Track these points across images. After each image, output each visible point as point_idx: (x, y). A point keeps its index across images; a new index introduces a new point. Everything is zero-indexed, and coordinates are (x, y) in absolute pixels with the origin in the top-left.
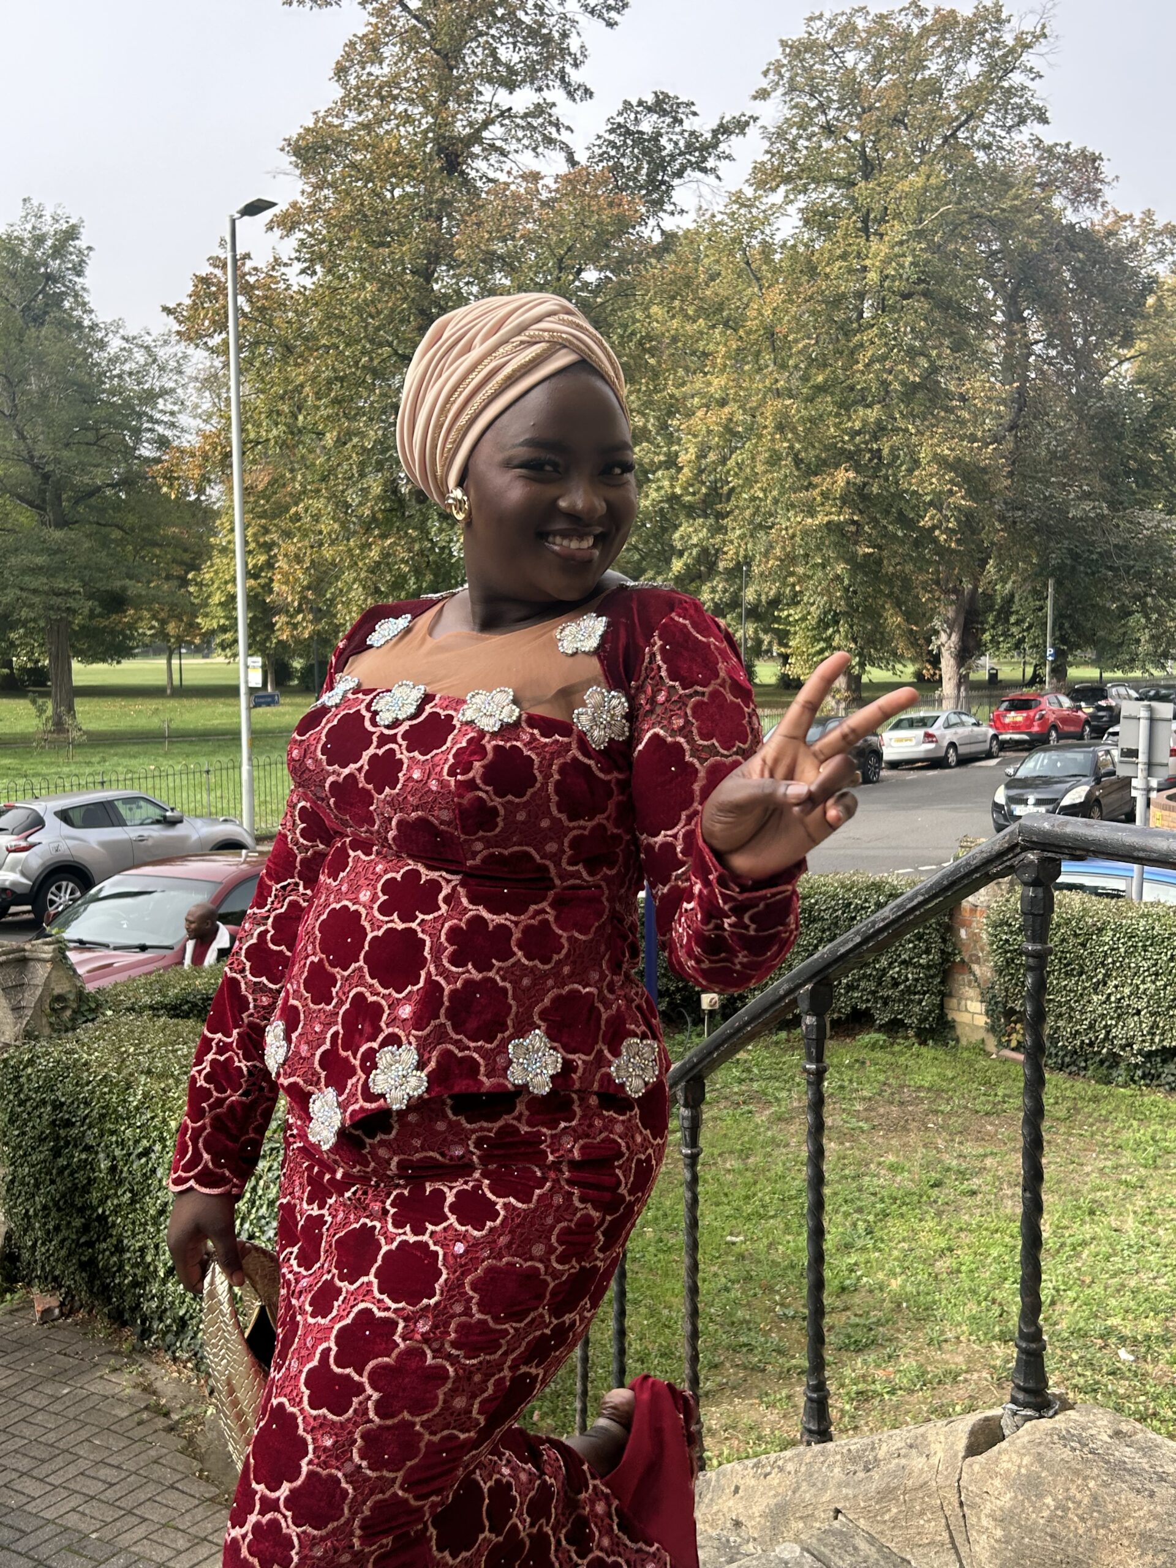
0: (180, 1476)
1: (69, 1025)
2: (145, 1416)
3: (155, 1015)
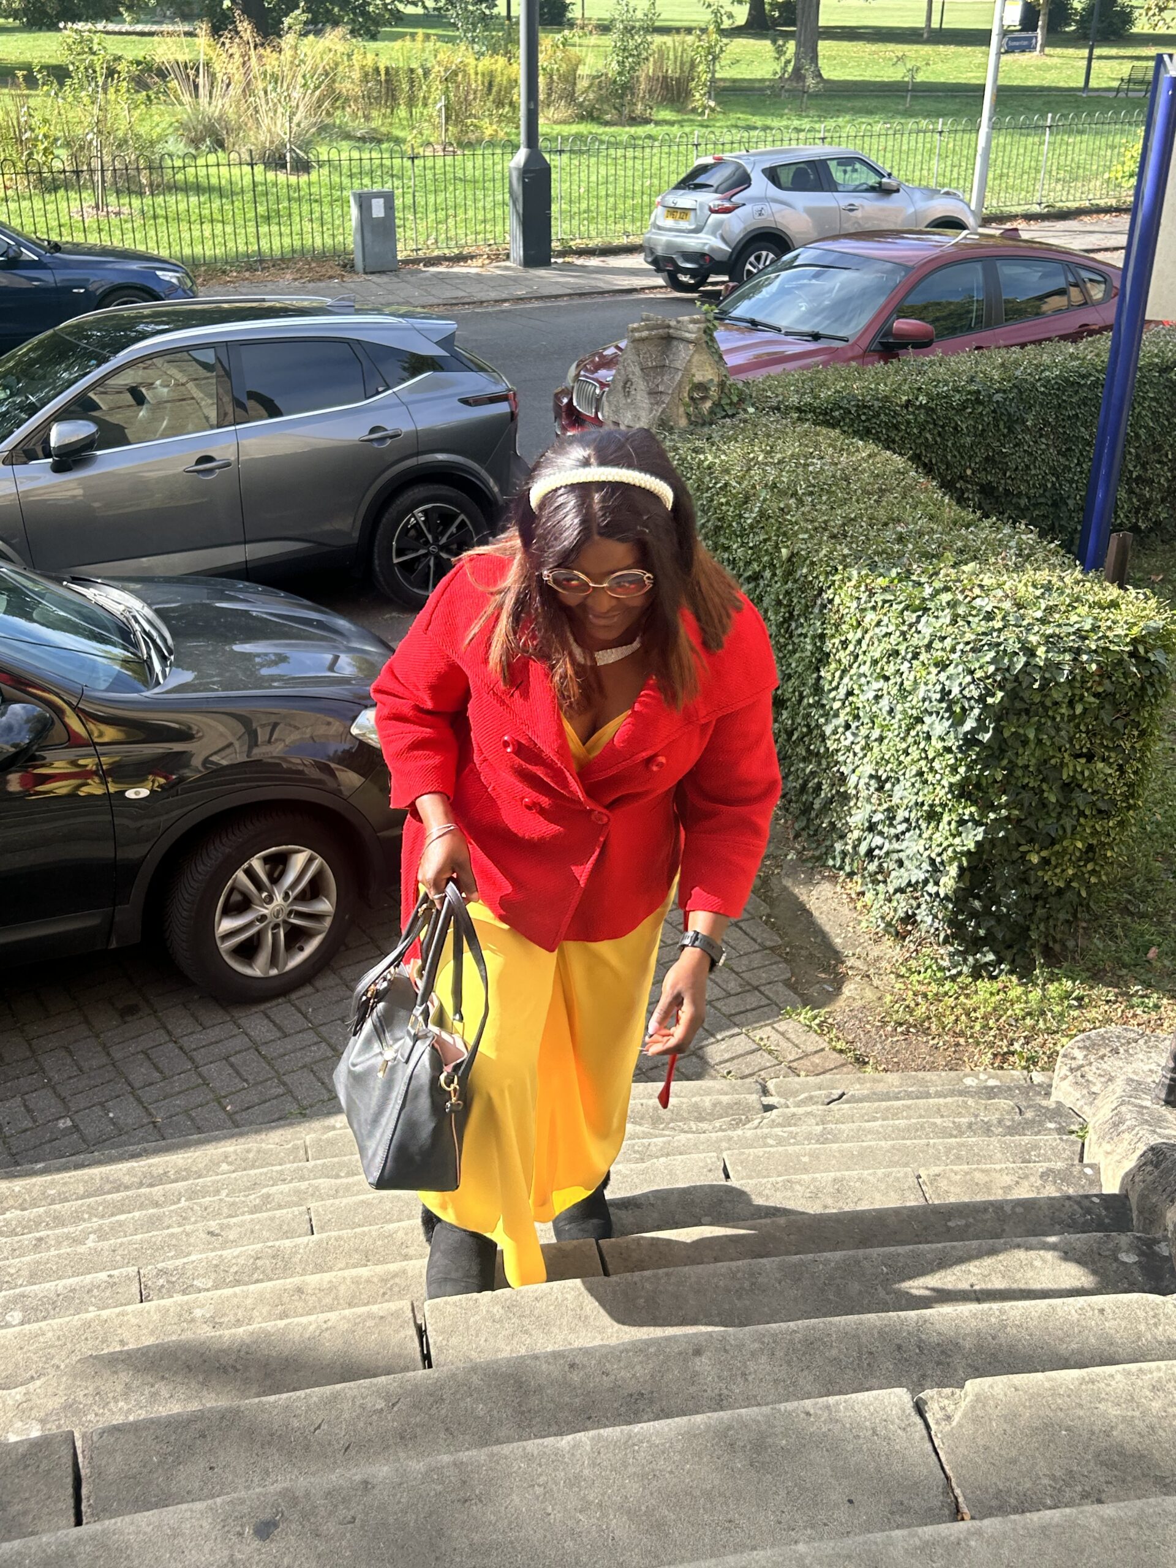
1: (708, 419)
3: (799, 419)
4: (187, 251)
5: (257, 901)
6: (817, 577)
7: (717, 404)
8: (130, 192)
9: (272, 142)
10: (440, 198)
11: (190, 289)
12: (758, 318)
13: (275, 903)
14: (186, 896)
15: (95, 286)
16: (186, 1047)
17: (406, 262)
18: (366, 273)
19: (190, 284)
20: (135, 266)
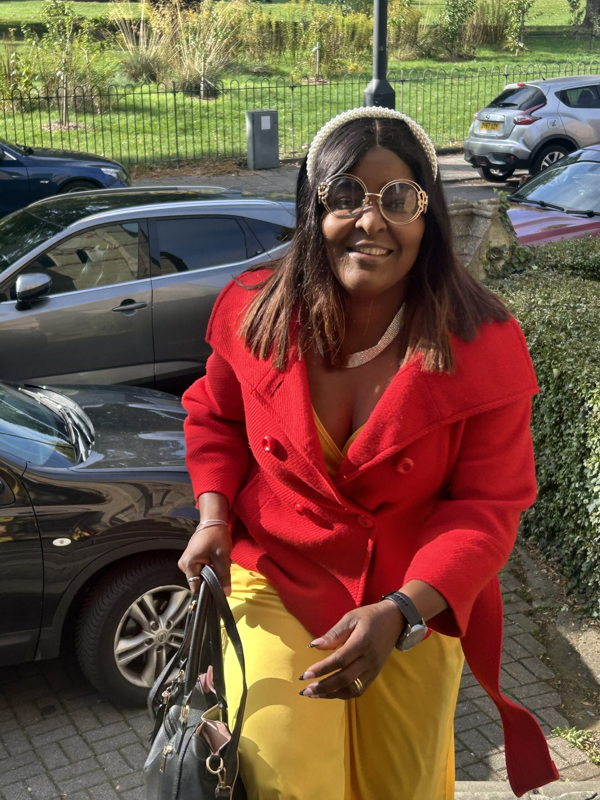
0: (526, 654)
1: (501, 274)
2: (513, 597)
3: (572, 274)
4: (125, 154)
5: (146, 627)
6: (580, 391)
7: (509, 263)
8: (85, 112)
9: (191, 76)
10: (312, 116)
11: (126, 181)
12: (546, 201)
13: (160, 630)
14: (94, 621)
15: (57, 178)
16: (89, 740)
17: (286, 161)
18: (255, 169)
19: (125, 177)
20: (86, 165)
